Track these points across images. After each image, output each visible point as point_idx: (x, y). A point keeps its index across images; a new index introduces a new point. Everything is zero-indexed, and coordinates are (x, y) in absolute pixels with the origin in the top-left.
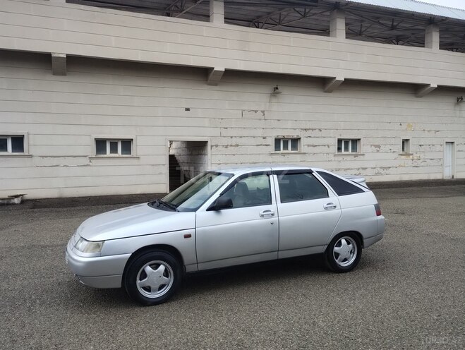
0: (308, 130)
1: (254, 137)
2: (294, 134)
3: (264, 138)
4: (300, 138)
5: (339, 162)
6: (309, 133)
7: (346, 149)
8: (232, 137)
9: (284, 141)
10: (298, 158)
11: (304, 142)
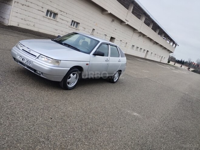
0: (62, 11)
1: (38, 5)
2: (56, 11)
3: (42, 8)
4: (57, 14)
5: (70, 30)
6: (62, 13)
7: (74, 25)
8: (27, 1)
9: (50, 12)
10: (55, 23)
11: (59, 16)
